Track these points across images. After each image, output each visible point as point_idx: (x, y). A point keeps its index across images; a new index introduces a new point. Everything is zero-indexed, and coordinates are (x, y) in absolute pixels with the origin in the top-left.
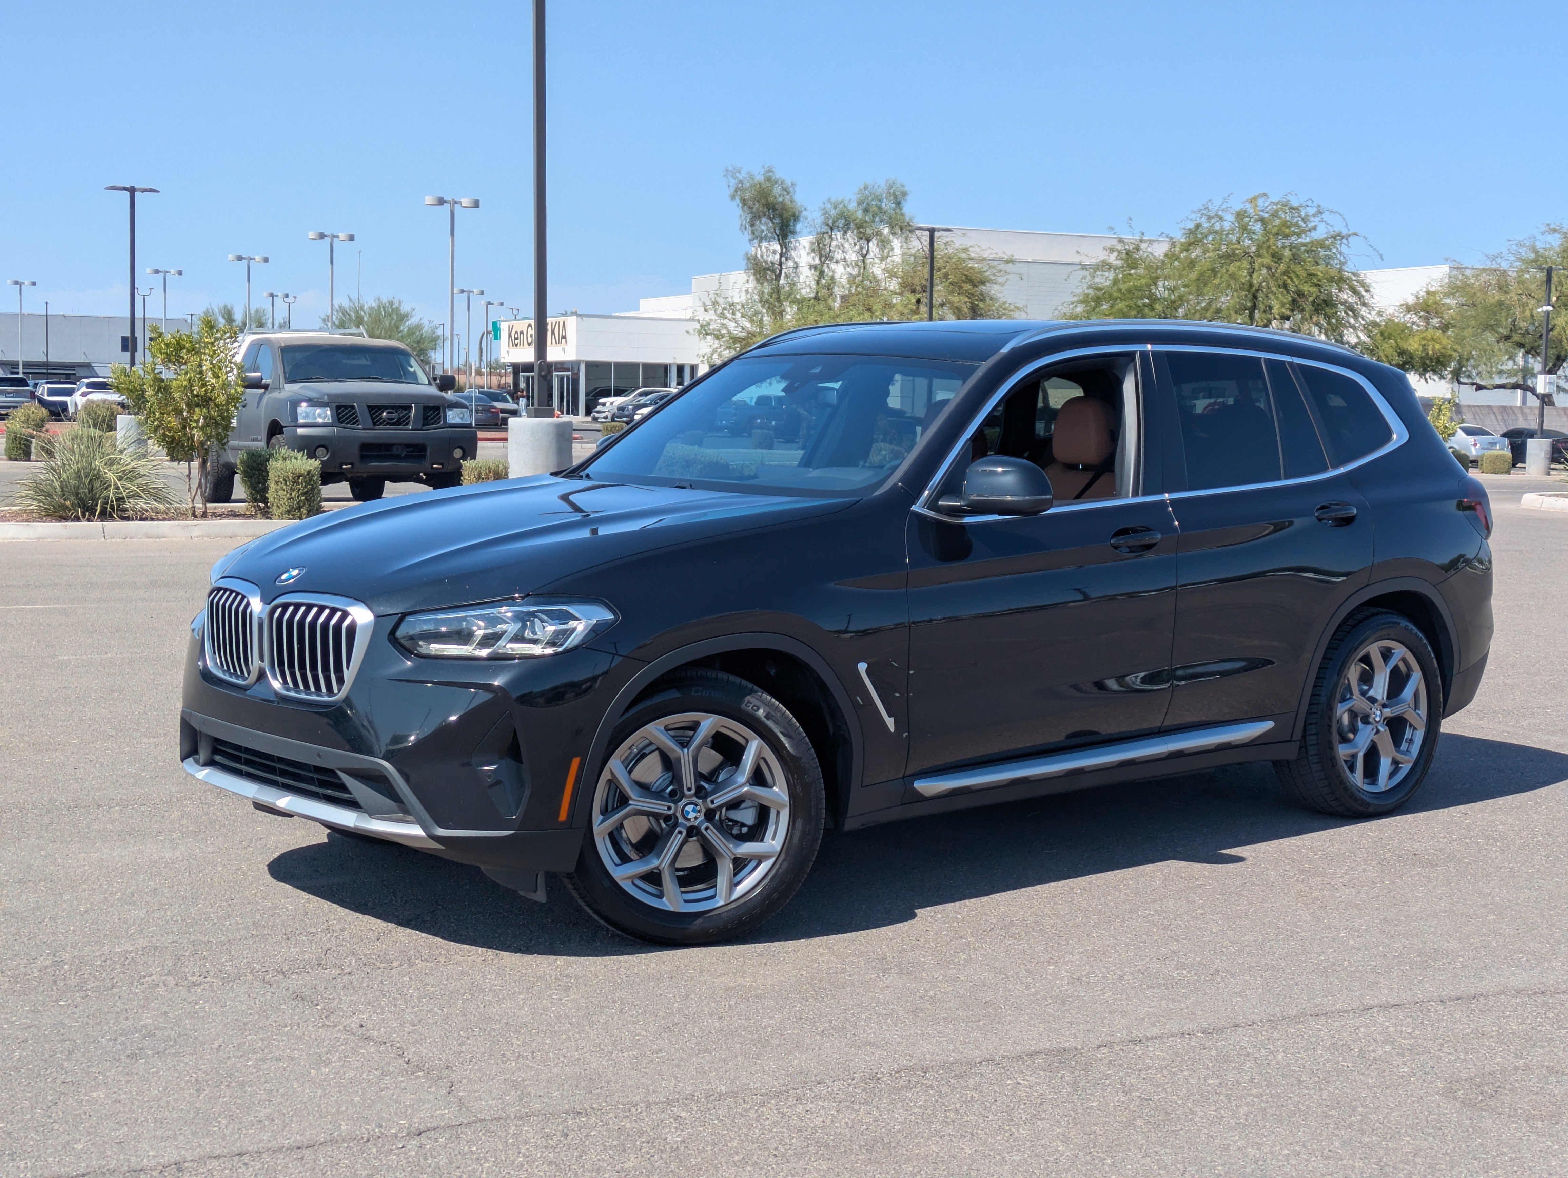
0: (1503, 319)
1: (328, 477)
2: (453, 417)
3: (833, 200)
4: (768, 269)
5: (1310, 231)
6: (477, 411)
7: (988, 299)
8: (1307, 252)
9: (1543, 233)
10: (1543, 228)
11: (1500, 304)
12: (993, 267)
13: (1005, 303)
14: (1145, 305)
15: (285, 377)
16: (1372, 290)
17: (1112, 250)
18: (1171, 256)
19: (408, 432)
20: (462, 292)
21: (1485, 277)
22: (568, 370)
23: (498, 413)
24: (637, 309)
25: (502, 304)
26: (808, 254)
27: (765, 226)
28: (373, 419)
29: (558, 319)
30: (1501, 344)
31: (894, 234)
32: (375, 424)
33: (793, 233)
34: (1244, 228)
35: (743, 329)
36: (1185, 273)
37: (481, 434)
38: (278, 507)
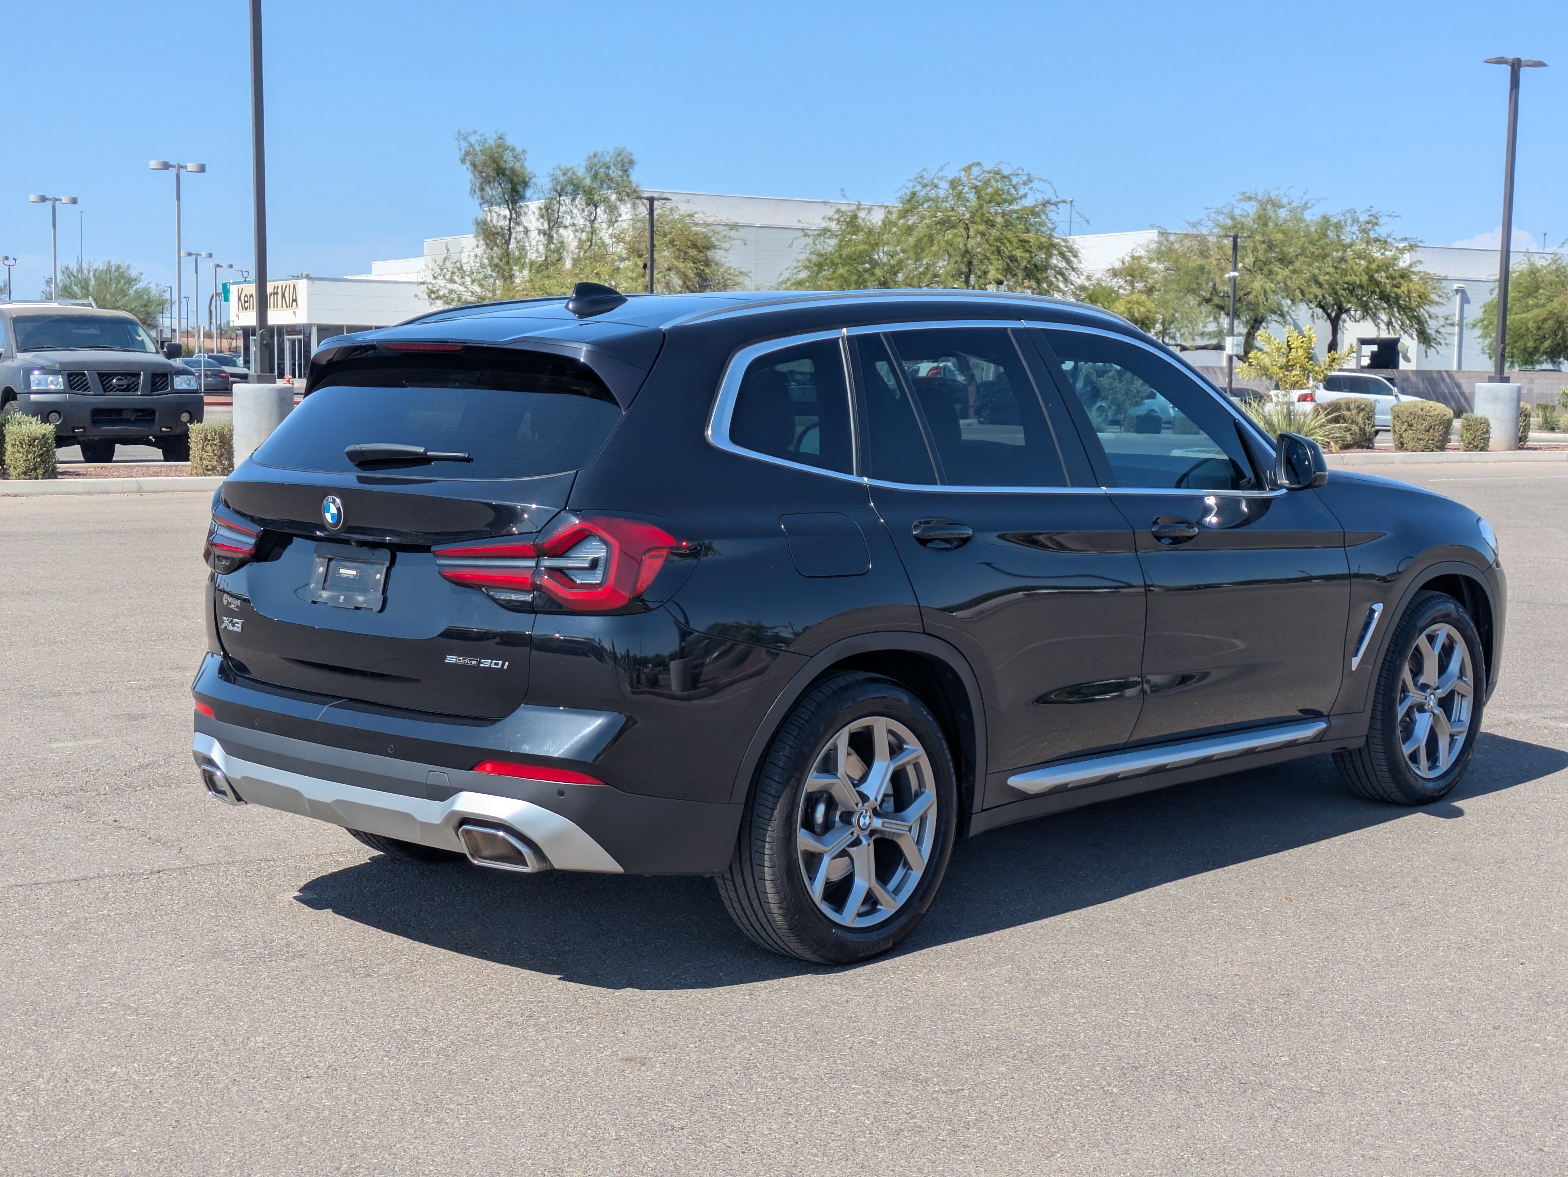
0: (1204, 283)
1: (62, 441)
2: (180, 383)
3: (563, 167)
4: (498, 234)
5: (1020, 198)
6: (206, 376)
7: (713, 264)
8: (1018, 218)
9: (1239, 201)
10: (1239, 197)
11: (1202, 269)
12: (718, 233)
13: (729, 268)
14: (865, 270)
15: (17, 347)
16: (1080, 255)
17: (831, 219)
18: (887, 224)
19: (137, 398)
20: (190, 254)
21: (1187, 243)
22: (299, 333)
23: (227, 377)
24: (369, 271)
25: (231, 266)
26: (538, 219)
27: (495, 191)
28: (103, 386)
29: (288, 282)
30: (1202, 307)
31: (621, 200)
32: (105, 390)
33: (522, 198)
34: (959, 196)
35: (472, 293)
36: (903, 238)
37: (207, 399)
38: (15, 468)
